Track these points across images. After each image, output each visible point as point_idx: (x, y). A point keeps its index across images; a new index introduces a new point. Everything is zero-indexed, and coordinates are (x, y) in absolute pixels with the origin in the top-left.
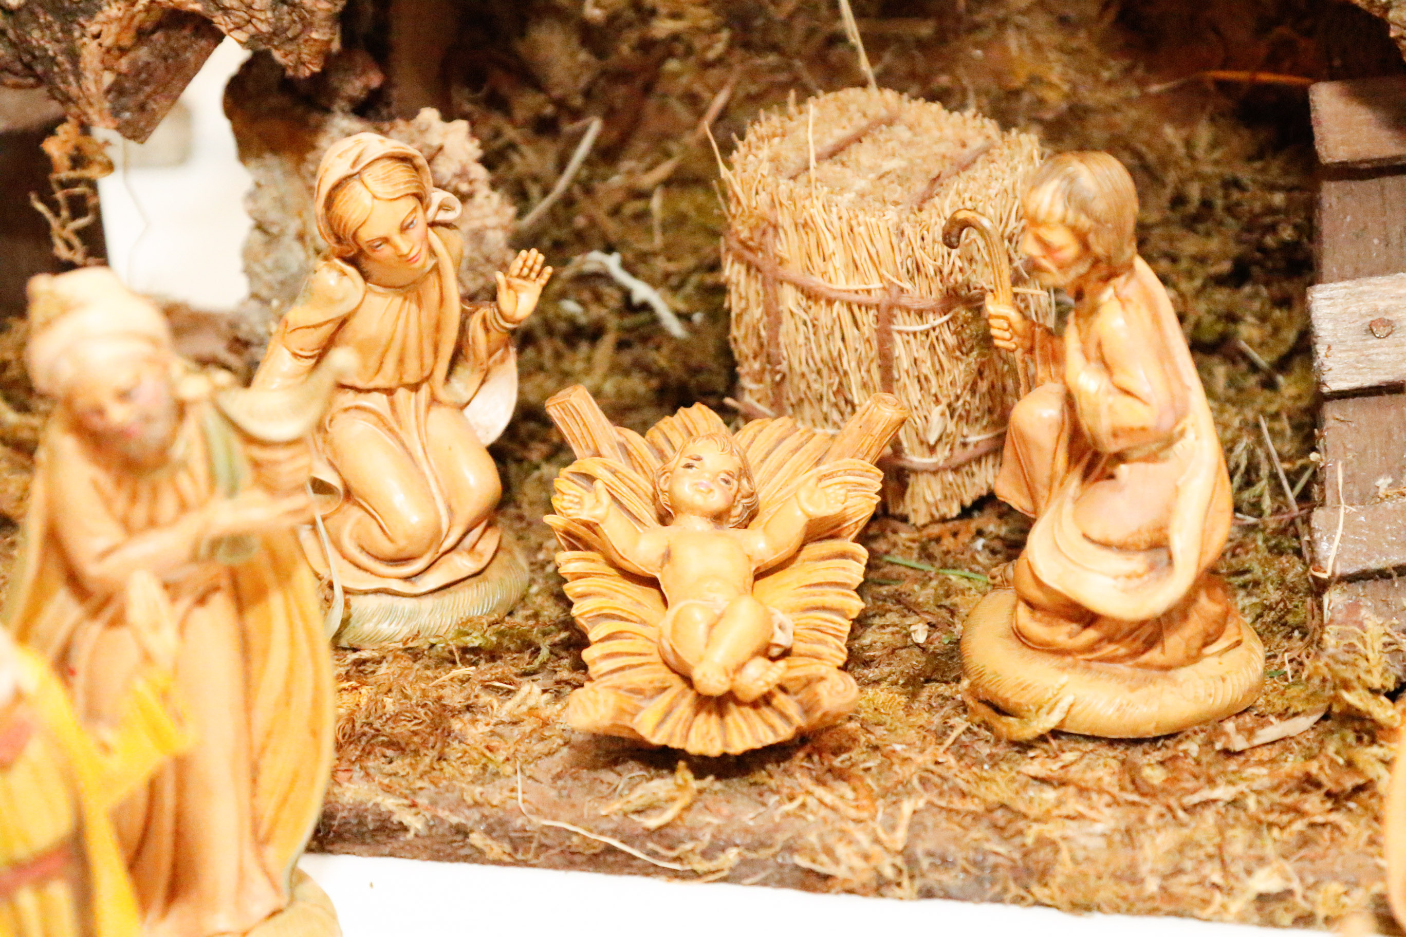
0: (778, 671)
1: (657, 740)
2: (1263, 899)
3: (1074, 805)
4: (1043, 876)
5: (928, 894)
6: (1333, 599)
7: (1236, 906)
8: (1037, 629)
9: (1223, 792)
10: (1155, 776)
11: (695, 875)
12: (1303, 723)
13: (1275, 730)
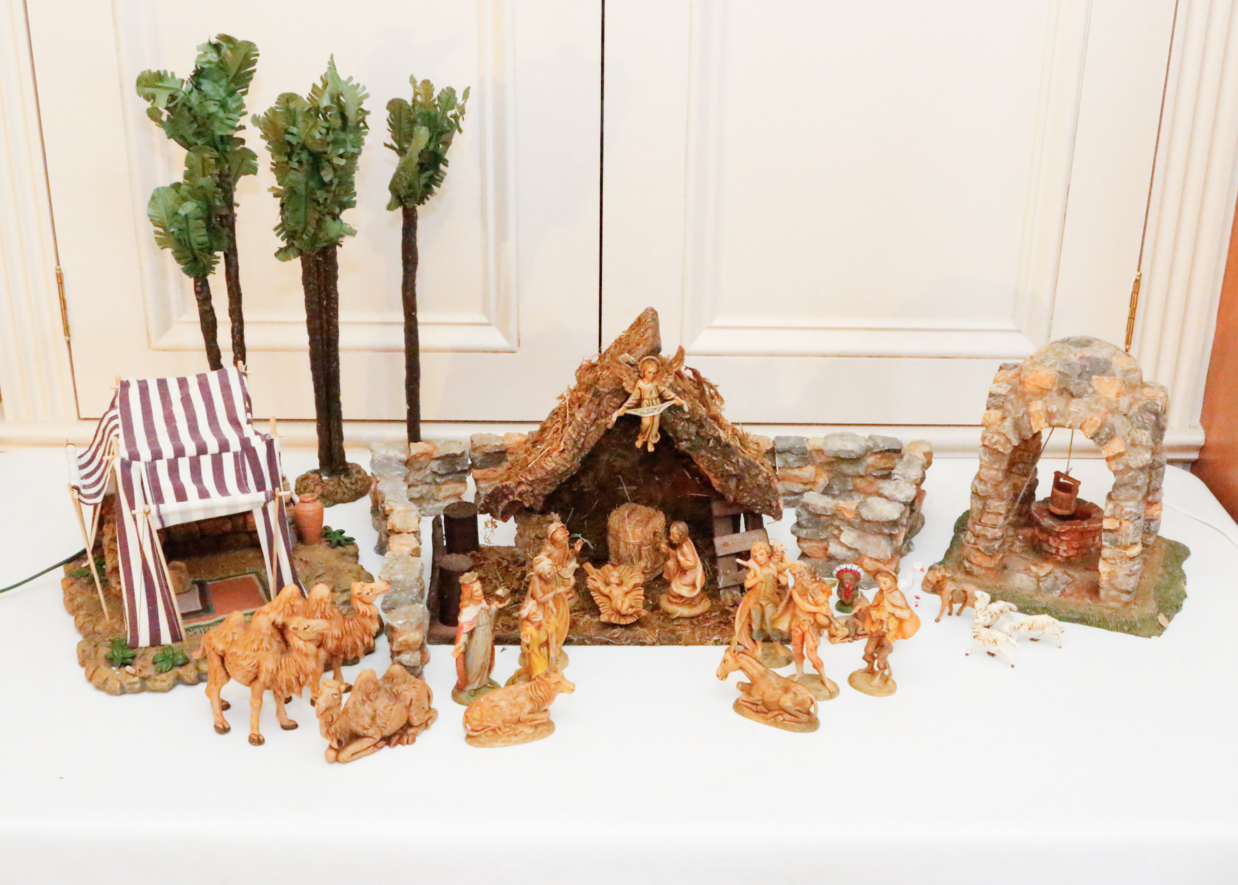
0: (634, 610)
1: (615, 622)
2: (715, 641)
3: (684, 629)
4: (680, 640)
5: (662, 644)
6: (721, 592)
7: (711, 642)
8: (674, 600)
9: (707, 625)
10: (696, 623)
11: (623, 644)
12: (718, 613)
13: (714, 614)
